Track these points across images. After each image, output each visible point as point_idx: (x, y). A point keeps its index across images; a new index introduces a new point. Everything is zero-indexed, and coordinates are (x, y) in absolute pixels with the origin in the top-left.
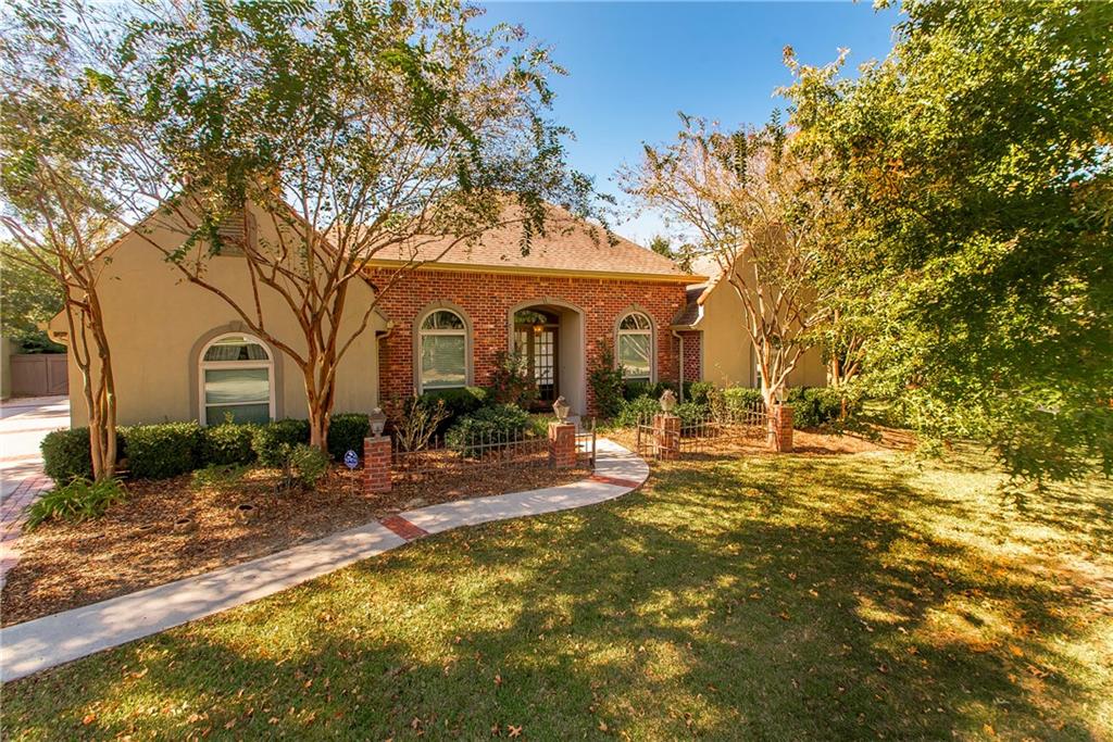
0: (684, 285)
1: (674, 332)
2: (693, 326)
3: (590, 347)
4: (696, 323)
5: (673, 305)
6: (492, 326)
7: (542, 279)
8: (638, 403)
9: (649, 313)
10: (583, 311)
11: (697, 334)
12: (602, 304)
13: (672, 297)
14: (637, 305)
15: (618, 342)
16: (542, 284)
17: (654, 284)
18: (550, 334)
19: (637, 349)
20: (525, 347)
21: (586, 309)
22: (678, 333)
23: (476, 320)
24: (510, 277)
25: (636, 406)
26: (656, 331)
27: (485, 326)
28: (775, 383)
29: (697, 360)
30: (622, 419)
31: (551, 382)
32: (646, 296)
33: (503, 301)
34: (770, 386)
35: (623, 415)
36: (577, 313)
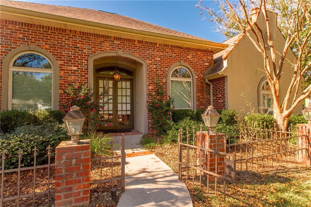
0: (212, 52)
1: (207, 80)
2: (220, 73)
3: (150, 87)
4: (222, 71)
5: (206, 64)
6: (75, 68)
7: (116, 38)
8: (182, 124)
9: (190, 68)
10: (145, 64)
11: (223, 79)
12: (159, 59)
13: (205, 59)
14: (182, 62)
15: (170, 84)
16: (115, 42)
17: (193, 50)
18: (128, 83)
19: (185, 98)
20: (111, 90)
21: (147, 62)
22: (209, 81)
23: (61, 62)
24: (90, 34)
25: (182, 126)
26: (195, 80)
27: (69, 68)
28: (287, 109)
29: (223, 97)
30: (170, 136)
31: (129, 113)
32: (188, 57)
33: (85, 51)
34: (282, 112)
35: (170, 132)
36: (141, 64)
